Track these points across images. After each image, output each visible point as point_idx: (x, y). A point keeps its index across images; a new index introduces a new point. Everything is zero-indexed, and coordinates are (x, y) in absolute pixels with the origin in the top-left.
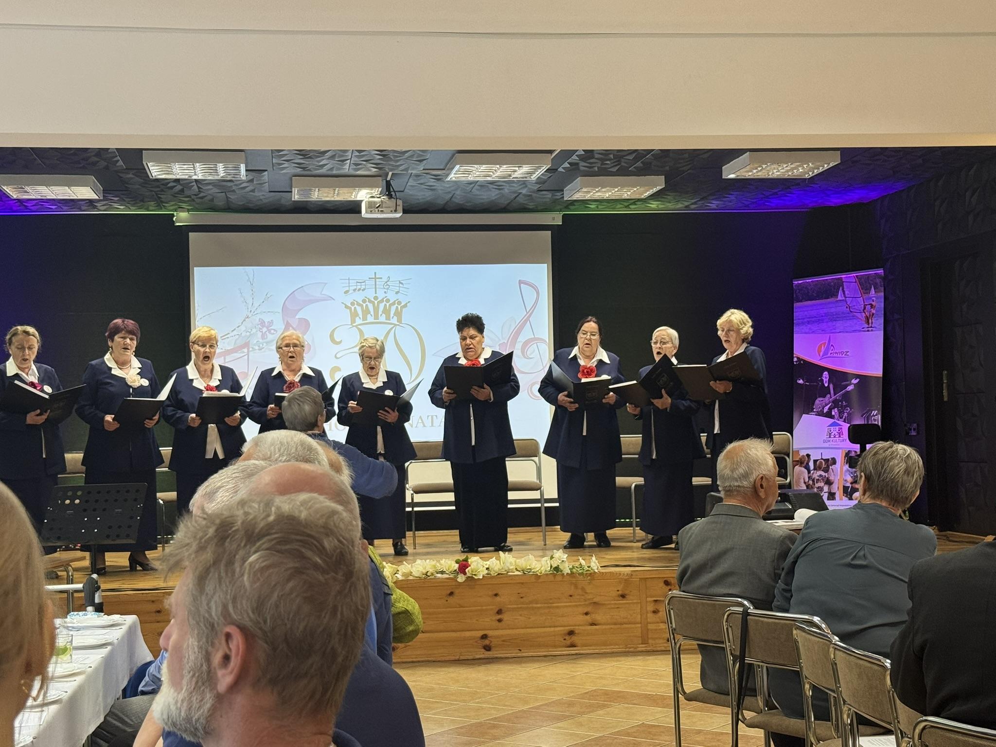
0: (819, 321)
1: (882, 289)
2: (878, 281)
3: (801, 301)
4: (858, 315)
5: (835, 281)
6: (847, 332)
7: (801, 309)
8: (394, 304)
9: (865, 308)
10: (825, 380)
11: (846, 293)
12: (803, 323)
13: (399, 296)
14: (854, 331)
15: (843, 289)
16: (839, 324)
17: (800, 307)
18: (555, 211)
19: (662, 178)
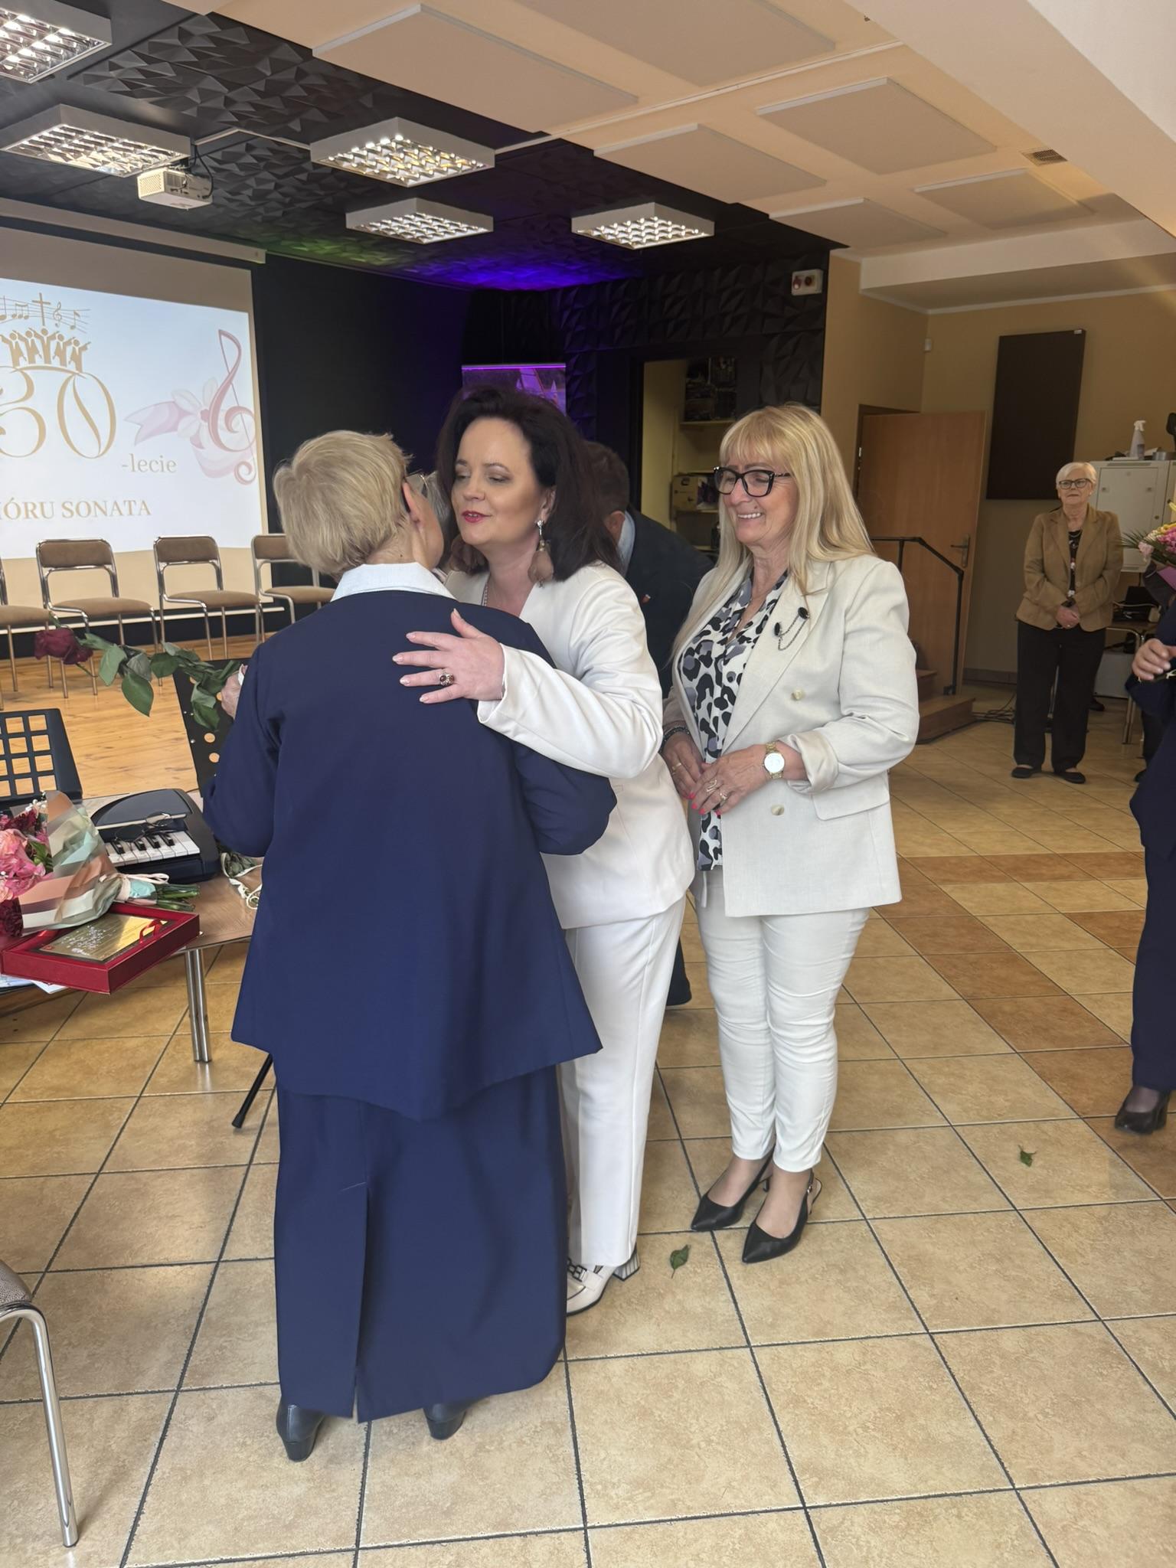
1: (564, 385)
2: (560, 376)
5: (513, 372)
8: (68, 343)
13: (75, 333)
15: (521, 381)
18: (260, 245)
19: (491, 219)
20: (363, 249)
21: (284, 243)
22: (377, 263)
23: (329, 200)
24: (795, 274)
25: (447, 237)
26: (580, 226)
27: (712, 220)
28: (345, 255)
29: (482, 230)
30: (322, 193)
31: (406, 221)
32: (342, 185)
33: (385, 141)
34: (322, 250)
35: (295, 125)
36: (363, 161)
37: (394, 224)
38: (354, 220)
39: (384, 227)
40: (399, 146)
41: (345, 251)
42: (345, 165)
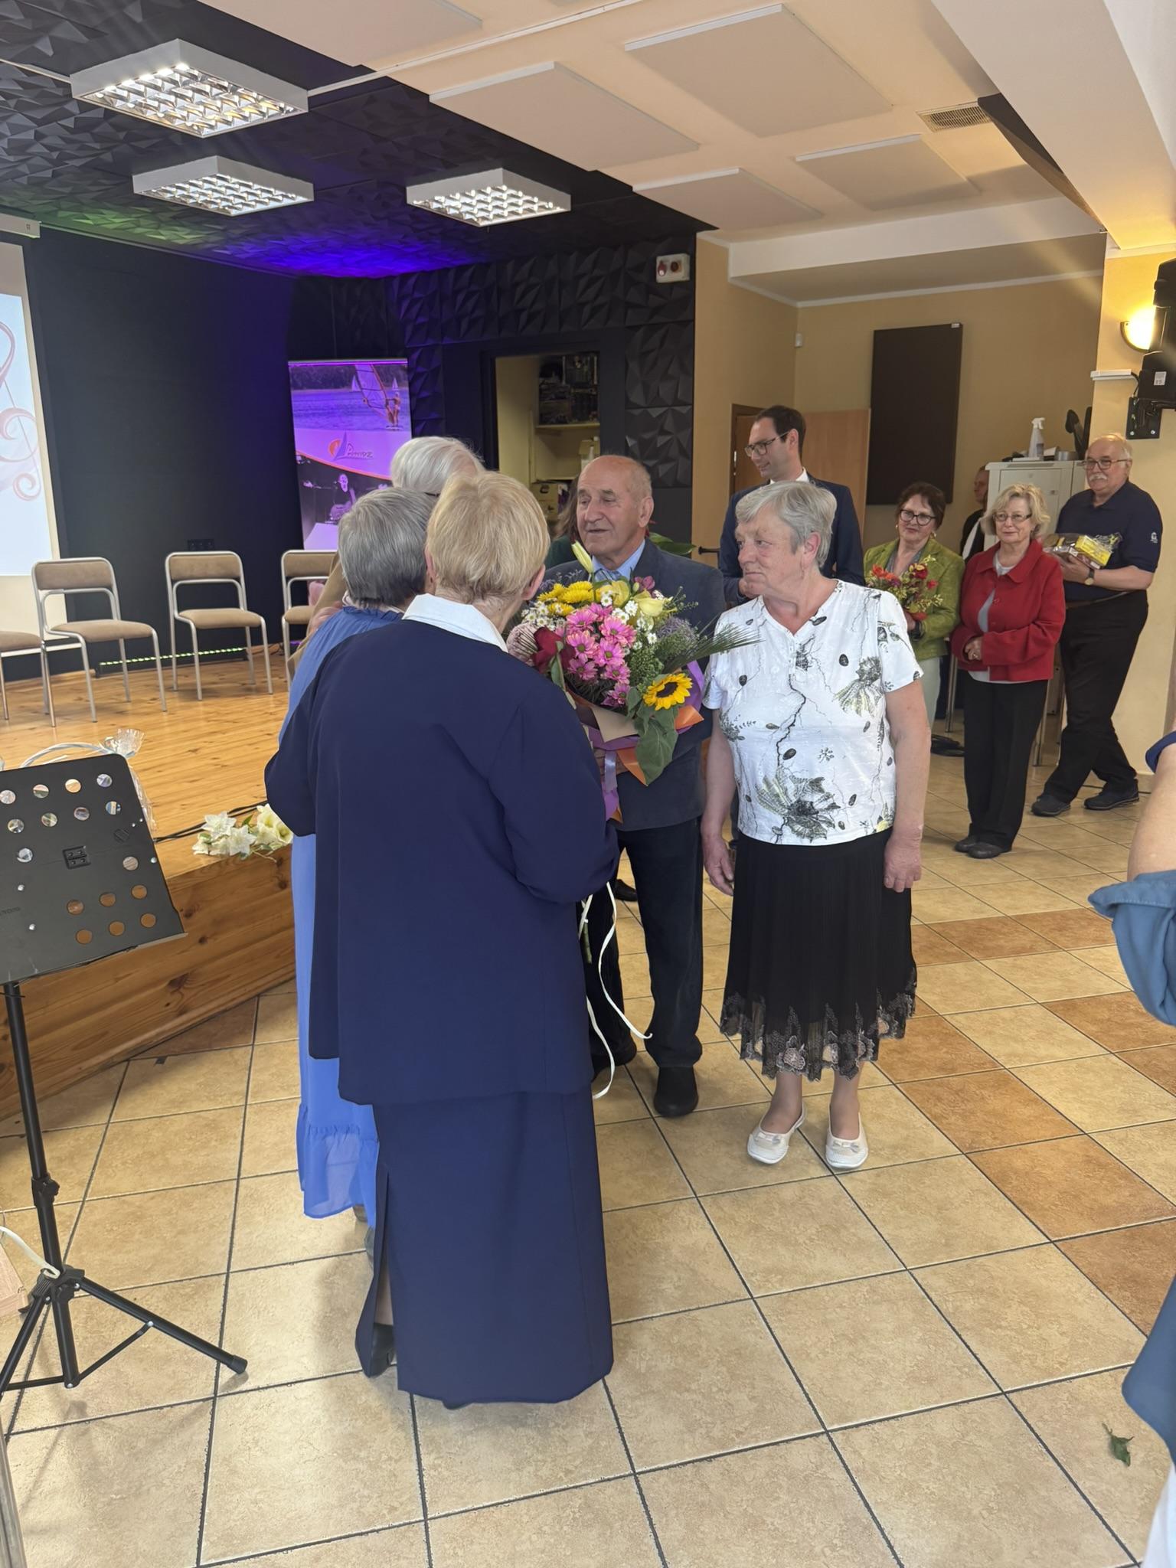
0: (330, 414)
1: (407, 382)
2: (401, 373)
3: (301, 388)
4: (380, 411)
5: (347, 368)
6: (367, 430)
7: (301, 398)
9: (387, 404)
10: (342, 484)
11: (362, 383)
12: (307, 416)
14: (375, 429)
15: (357, 378)
16: (356, 420)
17: (300, 395)
18: (32, 216)
19: (310, 186)
20: (160, 225)
21: (61, 214)
22: (181, 242)
23: (107, 157)
24: (659, 259)
25: (259, 207)
26: (417, 196)
27: (568, 192)
28: (139, 230)
29: (300, 199)
30: (97, 146)
31: (207, 186)
32: (122, 135)
33: (165, 72)
34: (110, 223)
35: (45, 47)
36: (140, 99)
37: (193, 189)
38: (144, 183)
39: (180, 192)
40: (185, 79)
41: (139, 226)
42: (119, 105)
